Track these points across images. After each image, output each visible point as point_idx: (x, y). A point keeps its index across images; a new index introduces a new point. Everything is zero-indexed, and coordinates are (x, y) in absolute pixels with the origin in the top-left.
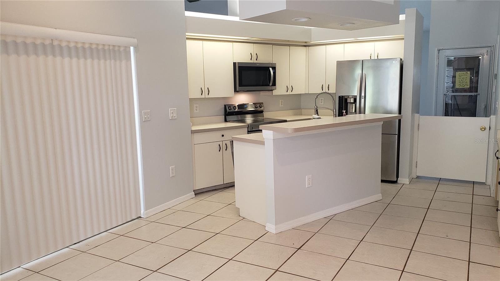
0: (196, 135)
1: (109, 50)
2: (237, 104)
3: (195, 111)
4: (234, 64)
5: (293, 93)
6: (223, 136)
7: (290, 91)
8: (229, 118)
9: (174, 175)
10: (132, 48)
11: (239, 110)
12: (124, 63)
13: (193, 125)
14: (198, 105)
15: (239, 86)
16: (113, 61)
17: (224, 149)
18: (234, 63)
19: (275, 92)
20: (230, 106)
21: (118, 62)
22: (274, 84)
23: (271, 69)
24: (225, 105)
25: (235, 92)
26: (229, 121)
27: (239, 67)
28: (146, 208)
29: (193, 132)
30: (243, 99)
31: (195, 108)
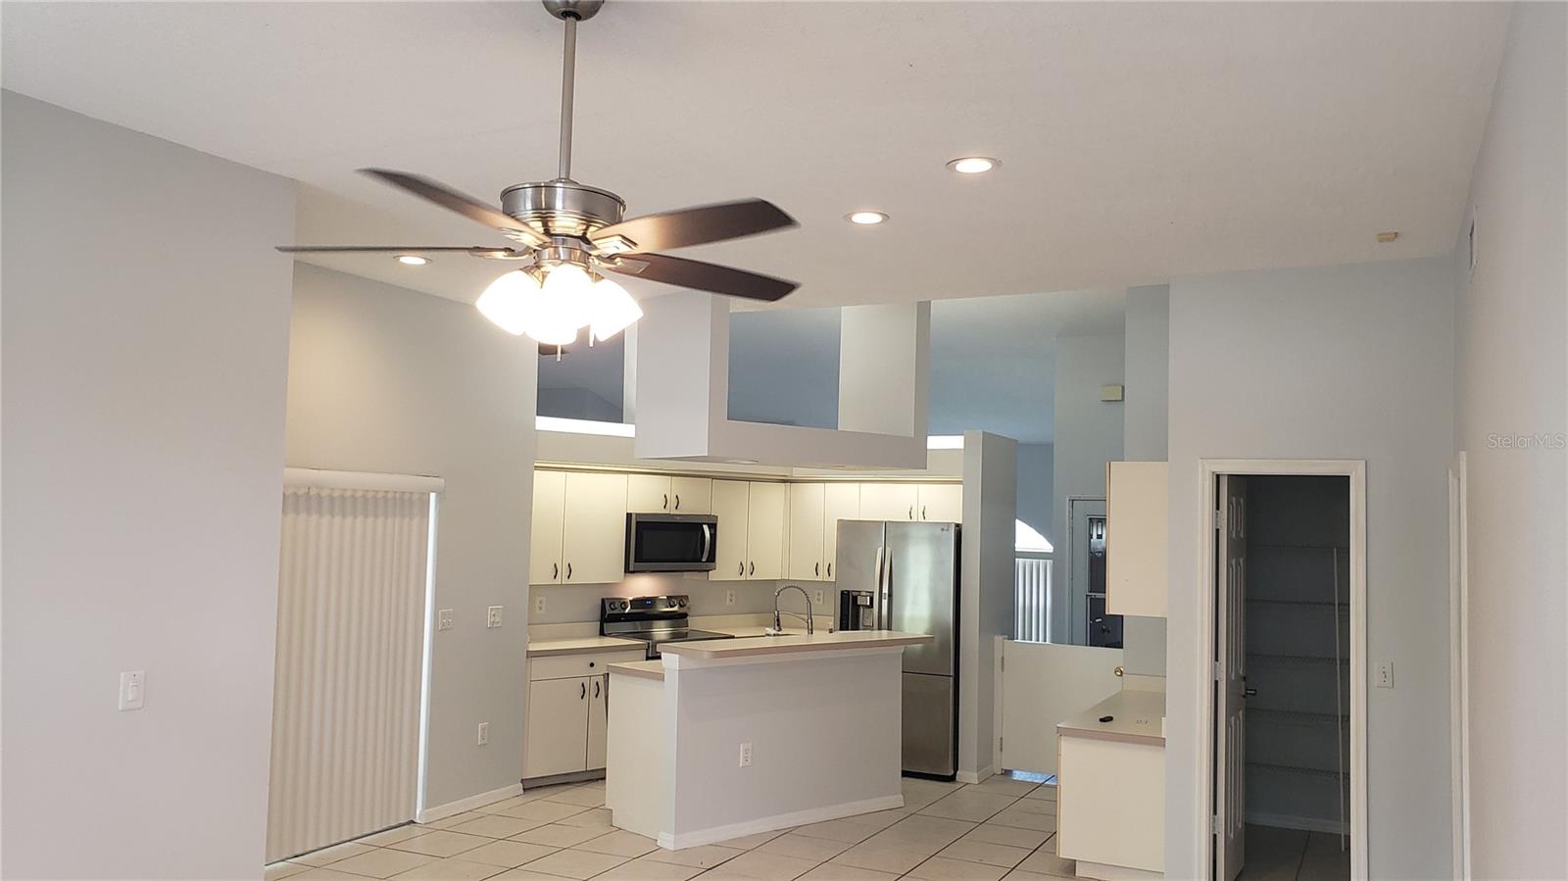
0: (536, 662)
1: (395, 498)
2: (631, 598)
3: (538, 611)
4: (629, 515)
5: (755, 577)
6: (592, 665)
7: (749, 574)
8: (609, 627)
9: (485, 741)
10: (433, 496)
11: (632, 611)
12: (416, 521)
13: (533, 640)
14: (544, 599)
15: (635, 561)
16: (397, 520)
17: (593, 694)
18: (627, 514)
19: (713, 576)
20: (613, 601)
21: (406, 520)
22: (712, 558)
23: (705, 527)
24: (603, 600)
25: (625, 572)
26: (609, 635)
27: (637, 523)
28: (427, 805)
29: (531, 655)
30: (644, 586)
31: (538, 604)
